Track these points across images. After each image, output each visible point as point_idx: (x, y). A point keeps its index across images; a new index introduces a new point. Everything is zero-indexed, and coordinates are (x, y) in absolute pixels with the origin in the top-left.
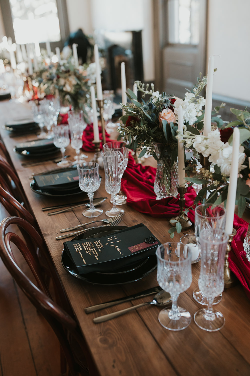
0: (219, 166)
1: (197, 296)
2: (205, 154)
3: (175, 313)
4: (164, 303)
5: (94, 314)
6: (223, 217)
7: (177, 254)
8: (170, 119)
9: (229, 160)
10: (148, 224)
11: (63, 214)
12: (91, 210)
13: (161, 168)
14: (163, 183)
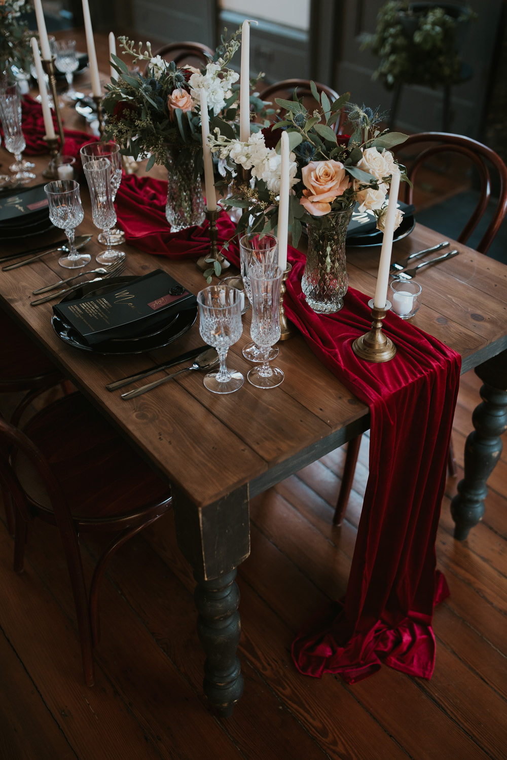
0: (264, 181)
1: (249, 353)
2: (246, 166)
3: (223, 375)
4: (210, 364)
6: (275, 248)
8: (185, 107)
9: (278, 173)
10: (166, 269)
11: (27, 267)
12: (73, 257)
13: (176, 182)
14: (180, 205)
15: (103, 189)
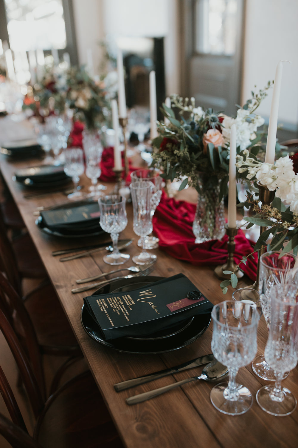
0: (288, 202)
1: (257, 368)
2: (271, 187)
3: (232, 392)
5: (126, 392)
7: (235, 314)
8: (217, 143)
10: (188, 273)
11: (80, 260)
12: (114, 256)
13: (203, 203)
14: (205, 222)
15: (144, 204)
